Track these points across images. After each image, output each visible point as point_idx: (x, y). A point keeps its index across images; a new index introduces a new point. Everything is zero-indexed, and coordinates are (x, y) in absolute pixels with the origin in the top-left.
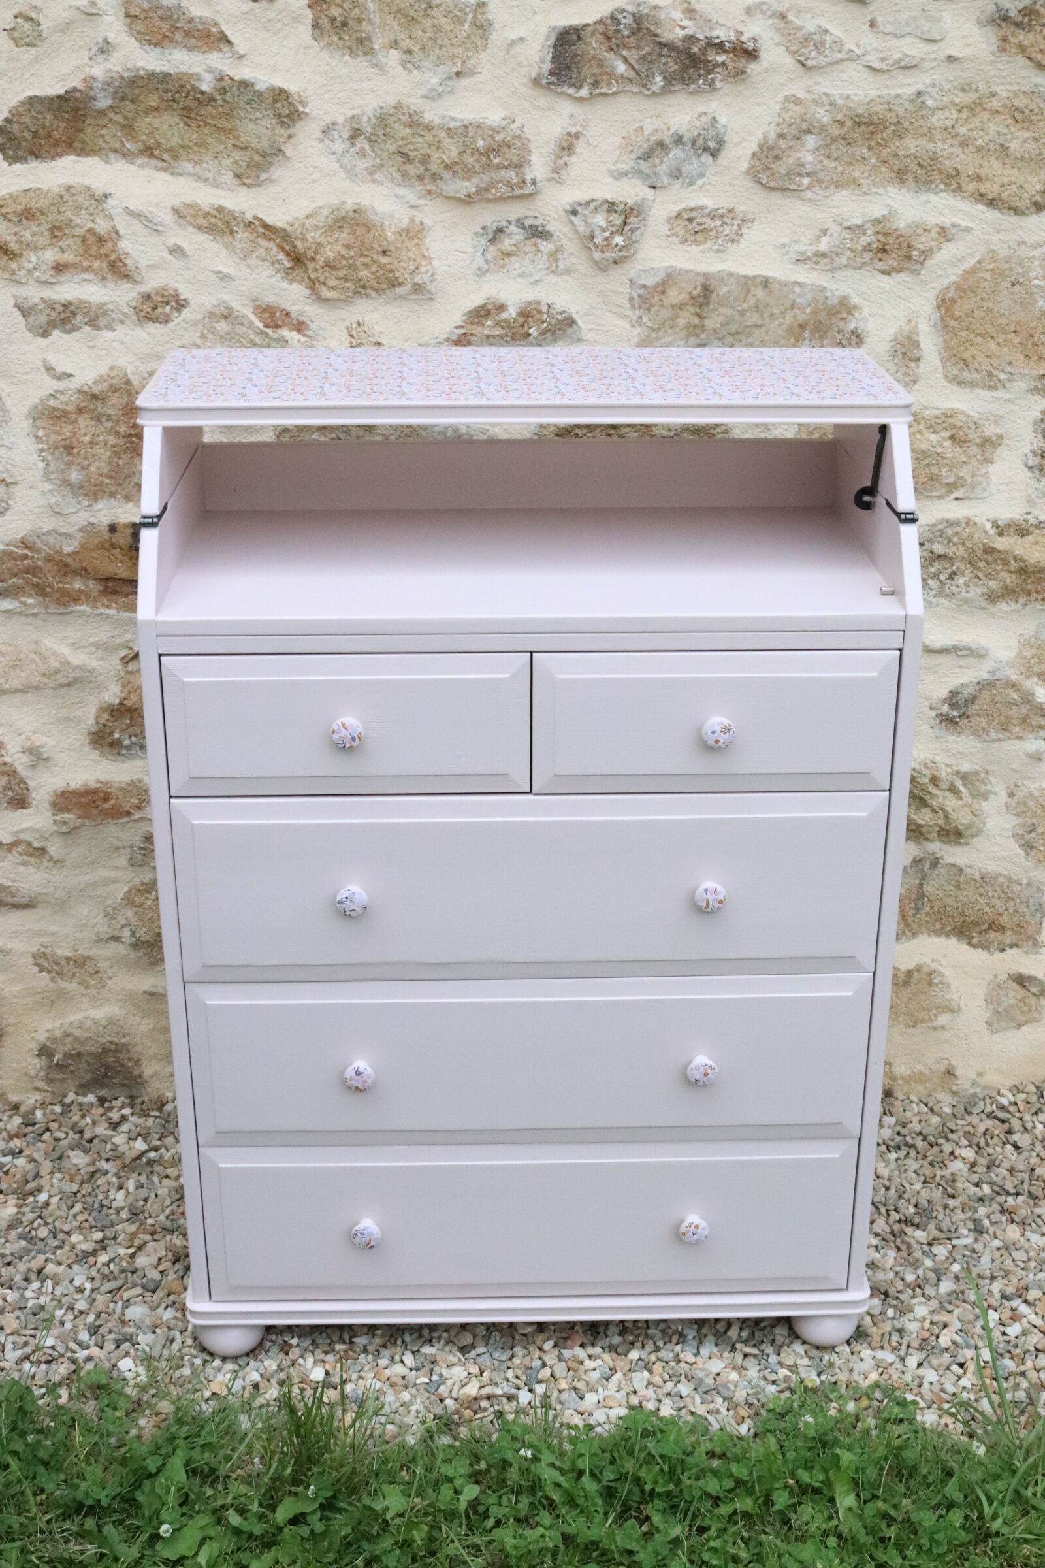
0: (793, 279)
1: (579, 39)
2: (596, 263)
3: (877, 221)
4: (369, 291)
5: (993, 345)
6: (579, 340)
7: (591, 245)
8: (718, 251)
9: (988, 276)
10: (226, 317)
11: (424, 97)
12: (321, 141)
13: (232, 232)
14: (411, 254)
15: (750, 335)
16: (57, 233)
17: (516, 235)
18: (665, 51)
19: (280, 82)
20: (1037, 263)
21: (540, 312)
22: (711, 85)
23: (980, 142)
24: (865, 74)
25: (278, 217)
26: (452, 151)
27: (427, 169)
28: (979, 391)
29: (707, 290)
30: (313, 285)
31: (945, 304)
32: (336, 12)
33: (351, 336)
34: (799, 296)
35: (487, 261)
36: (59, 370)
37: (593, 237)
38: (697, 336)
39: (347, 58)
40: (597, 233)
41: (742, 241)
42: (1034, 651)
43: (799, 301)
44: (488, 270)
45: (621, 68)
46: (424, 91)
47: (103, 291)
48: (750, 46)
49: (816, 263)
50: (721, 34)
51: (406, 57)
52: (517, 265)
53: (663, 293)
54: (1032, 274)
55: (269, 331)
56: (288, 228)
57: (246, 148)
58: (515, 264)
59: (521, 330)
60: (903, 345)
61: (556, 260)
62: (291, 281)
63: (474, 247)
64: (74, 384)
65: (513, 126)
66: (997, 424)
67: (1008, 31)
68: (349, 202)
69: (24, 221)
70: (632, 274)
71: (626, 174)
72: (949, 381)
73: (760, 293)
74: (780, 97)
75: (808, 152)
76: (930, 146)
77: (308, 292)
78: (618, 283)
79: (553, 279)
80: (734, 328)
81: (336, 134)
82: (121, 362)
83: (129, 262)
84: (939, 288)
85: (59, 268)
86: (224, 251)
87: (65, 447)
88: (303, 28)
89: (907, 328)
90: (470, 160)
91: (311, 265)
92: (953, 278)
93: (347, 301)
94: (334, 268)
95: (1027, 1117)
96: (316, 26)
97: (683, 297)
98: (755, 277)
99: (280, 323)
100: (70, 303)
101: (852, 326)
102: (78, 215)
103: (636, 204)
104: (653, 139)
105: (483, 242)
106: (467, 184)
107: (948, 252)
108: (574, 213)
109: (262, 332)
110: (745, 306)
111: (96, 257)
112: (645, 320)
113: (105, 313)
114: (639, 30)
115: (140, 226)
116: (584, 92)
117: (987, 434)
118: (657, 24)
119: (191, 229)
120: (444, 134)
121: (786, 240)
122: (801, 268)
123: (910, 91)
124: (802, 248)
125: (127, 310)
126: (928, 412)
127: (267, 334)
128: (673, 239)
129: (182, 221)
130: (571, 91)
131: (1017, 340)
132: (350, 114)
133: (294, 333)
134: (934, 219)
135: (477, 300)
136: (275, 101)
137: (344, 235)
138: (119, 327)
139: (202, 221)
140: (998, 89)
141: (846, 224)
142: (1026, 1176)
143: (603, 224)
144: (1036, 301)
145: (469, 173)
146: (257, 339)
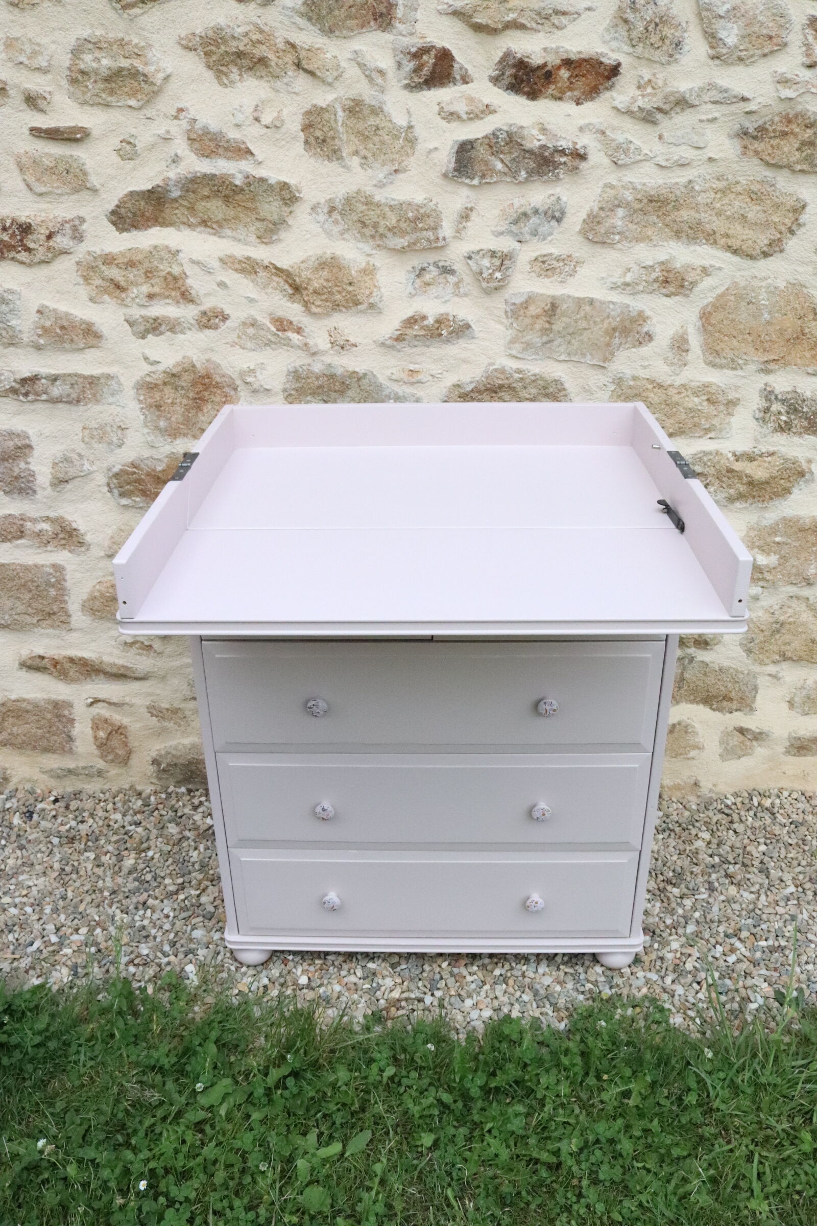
0: (610, 298)
1: (473, 148)
2: (483, 288)
3: (662, 263)
4: (341, 308)
5: (735, 342)
6: (473, 338)
8: (561, 282)
9: (732, 298)
10: (253, 325)
11: (375, 186)
12: (310, 214)
13: (256, 272)
14: (367, 284)
15: (581, 334)
16: (149, 275)
17: (434, 272)
18: (527, 155)
19: (284, 178)
20: (763, 290)
21: (449, 320)
22: (557, 177)
23: (728, 213)
24: (655, 169)
25: (283, 263)
26: (392, 220)
27: (377, 231)
28: (725, 371)
29: (554, 306)
30: (306, 304)
31: (705, 316)
32: (318, 133)
33: (331, 336)
34: (613, 310)
35: (415, 289)
36: (152, 359)
37: (481, 273)
38: (548, 335)
39: (326, 162)
40: (484, 270)
41: (577, 275)
42: (756, 533)
43: (612, 313)
44: (415, 295)
45: (499, 166)
46: (375, 182)
47: (178, 310)
48: (582, 151)
49: (624, 289)
50: (563, 144)
51: (363, 161)
53: (526, 308)
54: (761, 297)
55: (279, 333)
56: (290, 269)
57: (264, 220)
58: (433, 290)
59: (436, 332)
60: (678, 342)
61: (459, 288)
62: (294, 302)
64: (161, 368)
65: (431, 204)
66: (736, 391)
67: (747, 141)
68: (328, 252)
69: (129, 268)
70: (507, 296)
71: (502, 233)
72: (708, 364)
74: (601, 184)
75: (619, 219)
76: (697, 216)
77: (304, 309)
78: (498, 304)
79: (456, 299)
80: (571, 330)
81: (319, 210)
82: (189, 354)
83: (193, 292)
84: (701, 306)
85: (151, 296)
86: (251, 284)
87: (156, 406)
88: (298, 144)
89: (681, 331)
90: (403, 225)
91: (305, 293)
92: (711, 299)
93: (328, 315)
94: (319, 294)
95: (743, 813)
96: (306, 142)
97: (539, 311)
98: (584, 298)
99: (286, 328)
100: (158, 318)
101: (645, 329)
102: (162, 264)
103: (509, 252)
104: (520, 211)
105: (413, 276)
106: (402, 240)
107: (707, 282)
108: (470, 258)
109: (275, 334)
110: (578, 316)
111: (173, 289)
112: (515, 325)
113: (179, 324)
114: (511, 141)
115: (199, 270)
116: (476, 182)
117: (730, 397)
118: (522, 138)
119: (230, 271)
120: (388, 209)
121: (604, 275)
122: (613, 292)
123: (683, 180)
124: (614, 280)
125: (192, 322)
126: (693, 384)
127: (278, 336)
128: (533, 274)
129: (225, 266)
130: (467, 181)
131: (750, 339)
132: (328, 197)
133: (295, 334)
134: (698, 262)
135: (410, 314)
136: (281, 190)
137: (325, 273)
138: (188, 332)
139: (237, 266)
140: (741, 179)
142: (741, 851)
143: (488, 265)
144: (762, 314)
145: (403, 233)
146: (273, 339)
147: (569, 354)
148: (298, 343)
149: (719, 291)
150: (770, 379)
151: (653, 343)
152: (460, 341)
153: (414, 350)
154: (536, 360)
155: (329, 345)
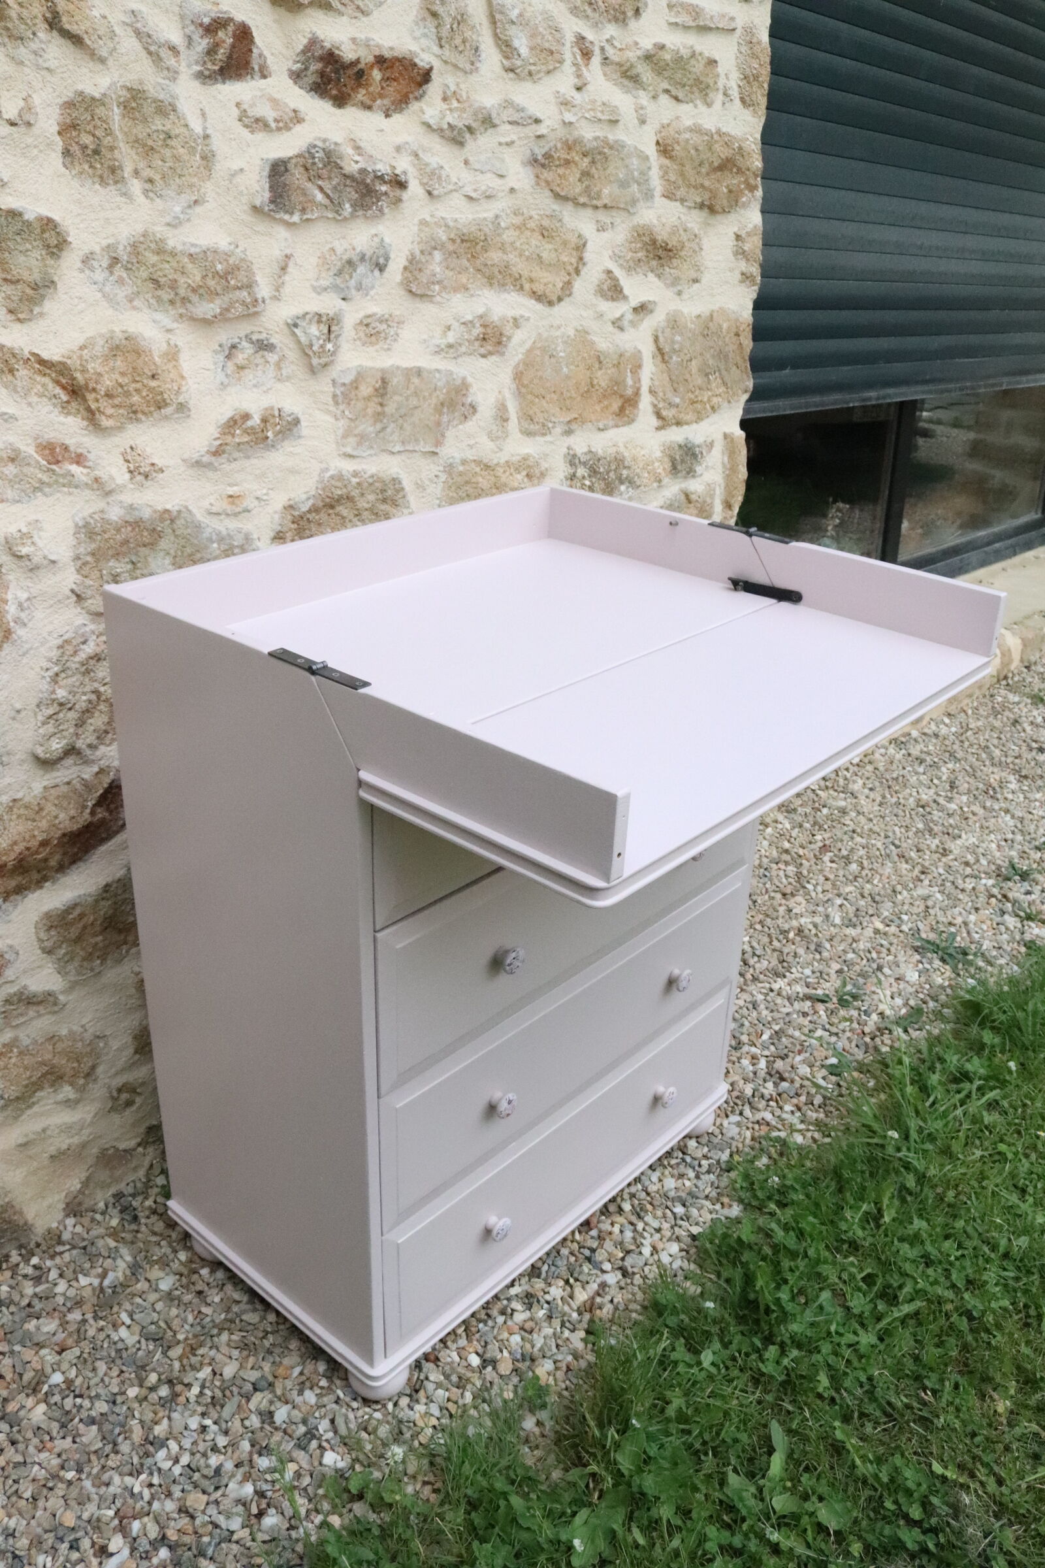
0: (434, 367)
1: (287, 170)
2: (311, 368)
3: (481, 317)
4: (140, 415)
5: (544, 403)
6: (300, 437)
7: (310, 353)
8: (387, 349)
9: (538, 353)
10: (13, 460)
11: (168, 224)
12: (82, 271)
13: (11, 372)
14: (171, 375)
15: (412, 415)
17: (247, 349)
18: (348, 182)
19: (45, 212)
20: (560, 340)
21: (274, 416)
22: (381, 210)
23: (527, 253)
24: (463, 202)
25: (51, 353)
26: (196, 276)
27: (176, 294)
28: (537, 438)
29: (384, 381)
30: (90, 415)
31: (518, 376)
32: (87, 139)
33: (128, 461)
34: (439, 380)
35: (227, 375)
37: (311, 346)
38: (381, 421)
39: (97, 186)
40: (314, 342)
41: (400, 339)
43: (439, 384)
44: (228, 385)
45: (319, 197)
46: (168, 219)
48: (403, 178)
49: (447, 353)
50: (382, 168)
51: (148, 186)
52: (251, 377)
53: (357, 388)
54: (559, 349)
55: (54, 467)
56: (64, 361)
57: (16, 282)
58: (248, 375)
59: (260, 435)
60: (500, 411)
61: (280, 369)
62: (69, 414)
63: (215, 363)
65: (238, 250)
66: (546, 460)
67: (539, 170)
68: (117, 329)
70: (334, 375)
71: (326, 289)
72: (523, 433)
73: (416, 380)
74: (416, 221)
75: (436, 264)
76: (505, 257)
77: (85, 423)
78: (324, 386)
79: (279, 386)
80: (403, 411)
81: (95, 264)
84: (515, 364)
86: (4, 392)
88: (53, 155)
89: (501, 397)
90: (211, 283)
91: (90, 397)
92: (520, 356)
93: (121, 428)
94: (111, 396)
96: (67, 153)
97: (370, 390)
98: (412, 368)
99: (60, 458)
101: (469, 400)
103: (335, 314)
104: (345, 257)
105: (222, 358)
106: (212, 305)
107: (518, 336)
108: (296, 325)
109: (49, 470)
110: (408, 392)
112: (347, 413)
114: (329, 162)
116: (296, 218)
117: (542, 469)
118: (341, 158)
120: (186, 260)
121: (425, 337)
122: (438, 358)
123: (490, 215)
124: (438, 342)
126: (514, 459)
127: (53, 471)
128: (359, 342)
130: (287, 217)
131: (555, 398)
132: (105, 243)
133: (75, 466)
134: (511, 313)
135: (227, 414)
136: (43, 231)
137: (119, 363)
140: (533, 213)
141: (463, 320)
144: (562, 368)
145: (213, 294)
146: (45, 478)
147: (403, 443)
148: (84, 479)
149: (528, 345)
150: (571, 440)
151: (478, 416)
152: (286, 443)
153: (234, 465)
154: (371, 455)
155: (128, 476)
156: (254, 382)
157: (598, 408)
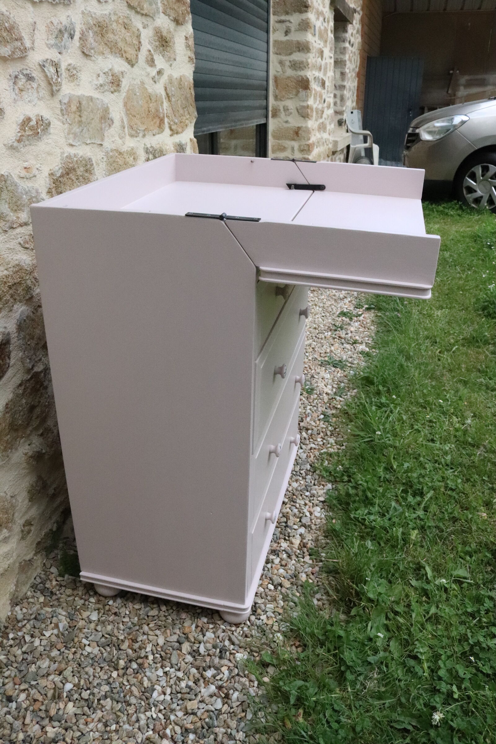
0: (97, 96)
2: (50, 93)
3: (111, 70)
5: (135, 119)
6: (50, 134)
7: (52, 83)
8: (78, 85)
9: (131, 92)
15: (92, 123)
17: (23, 79)
20: (136, 86)
21: (40, 120)
23: (121, 37)
28: (134, 138)
29: (80, 103)
31: (125, 104)
34: (99, 104)
35: (16, 94)
37: (52, 79)
38: (81, 126)
40: (52, 76)
41: (82, 80)
44: (17, 100)
49: (100, 89)
52: (26, 96)
53: (70, 106)
54: (137, 91)
59: (36, 131)
60: (122, 122)
61: (38, 92)
63: (10, 87)
65: (11, 16)
66: (137, 151)
70: (60, 98)
71: (52, 46)
72: (130, 136)
73: (91, 104)
74: (81, 11)
75: (91, 38)
76: (115, 38)
78: (57, 104)
79: (39, 102)
80: (88, 121)
84: (124, 98)
89: (121, 115)
92: (125, 93)
97: (75, 108)
98: (89, 97)
101: (110, 116)
103: (57, 61)
104: (58, 28)
105: (12, 84)
106: (7, 49)
107: (124, 82)
108: (44, 66)
110: (89, 110)
112: (67, 120)
117: (137, 155)
121: (90, 80)
122: (97, 92)
123: (107, 12)
124: (96, 83)
128: (68, 80)
131: (139, 117)
134: (120, 69)
140: (121, 14)
141: (104, 71)
143: (53, 72)
144: (139, 101)
147: (90, 138)
149: (127, 88)
150: (145, 140)
151: (114, 125)
152: (45, 137)
153: (26, 149)
154: (79, 145)
156: (29, 99)
157: (152, 123)
